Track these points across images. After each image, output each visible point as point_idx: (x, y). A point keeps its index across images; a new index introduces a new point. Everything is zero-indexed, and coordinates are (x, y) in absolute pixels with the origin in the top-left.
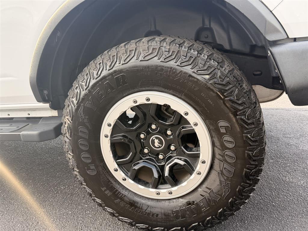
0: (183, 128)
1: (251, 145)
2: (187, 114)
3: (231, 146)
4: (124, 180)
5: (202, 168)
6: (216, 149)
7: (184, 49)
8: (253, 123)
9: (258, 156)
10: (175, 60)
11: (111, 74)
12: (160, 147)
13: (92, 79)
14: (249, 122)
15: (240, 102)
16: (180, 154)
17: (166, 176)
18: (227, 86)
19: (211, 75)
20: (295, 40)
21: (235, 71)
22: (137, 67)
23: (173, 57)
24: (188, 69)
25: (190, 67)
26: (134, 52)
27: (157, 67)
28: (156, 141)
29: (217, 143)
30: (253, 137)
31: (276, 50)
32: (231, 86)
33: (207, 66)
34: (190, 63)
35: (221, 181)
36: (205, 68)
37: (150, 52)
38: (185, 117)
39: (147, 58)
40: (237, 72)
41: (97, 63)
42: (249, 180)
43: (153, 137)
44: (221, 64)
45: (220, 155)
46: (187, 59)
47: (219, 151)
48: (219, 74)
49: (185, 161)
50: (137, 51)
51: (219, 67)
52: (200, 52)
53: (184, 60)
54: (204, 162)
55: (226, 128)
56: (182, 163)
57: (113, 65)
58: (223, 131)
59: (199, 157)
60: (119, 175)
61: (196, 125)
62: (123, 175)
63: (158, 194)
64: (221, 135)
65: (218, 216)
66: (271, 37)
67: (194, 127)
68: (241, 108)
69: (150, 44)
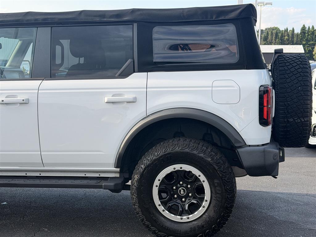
0: (197, 183)
1: (229, 192)
2: (199, 176)
3: (220, 192)
4: (164, 211)
5: (205, 204)
6: (213, 194)
7: (200, 146)
8: (229, 182)
9: (232, 198)
10: (196, 151)
11: (165, 155)
12: (184, 194)
13: (154, 157)
14: (228, 181)
15: (224, 172)
16: (194, 198)
17: (186, 209)
18: (219, 164)
19: (212, 159)
20: (250, 146)
21: (223, 158)
22: (178, 152)
23: (195, 149)
24: (202, 155)
25: (203, 154)
26: (177, 145)
27: (188, 153)
28: (182, 191)
29: (214, 192)
30: (229, 188)
31: (240, 150)
32: (220, 164)
33: (210, 154)
34: (203, 152)
35: (214, 210)
36: (209, 155)
37: (185, 146)
38: (199, 177)
39: (183, 149)
40: (224, 158)
41: (157, 149)
42: (228, 210)
43: (180, 189)
44: (216, 154)
45: (215, 197)
46: (201, 151)
47: (214, 195)
48: (215, 158)
49: (197, 201)
50: (178, 145)
51: (215, 155)
52: (207, 148)
53: (200, 151)
54: (206, 201)
55: (218, 183)
56: (195, 202)
57: (166, 150)
58: (216, 185)
59: (204, 199)
60: (161, 208)
61: (204, 181)
62: (163, 208)
63: (182, 219)
64: (215, 187)
65: (212, 230)
66: (236, 145)
67: (203, 183)
68: (224, 174)
69: (184, 142)
